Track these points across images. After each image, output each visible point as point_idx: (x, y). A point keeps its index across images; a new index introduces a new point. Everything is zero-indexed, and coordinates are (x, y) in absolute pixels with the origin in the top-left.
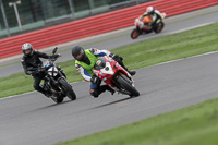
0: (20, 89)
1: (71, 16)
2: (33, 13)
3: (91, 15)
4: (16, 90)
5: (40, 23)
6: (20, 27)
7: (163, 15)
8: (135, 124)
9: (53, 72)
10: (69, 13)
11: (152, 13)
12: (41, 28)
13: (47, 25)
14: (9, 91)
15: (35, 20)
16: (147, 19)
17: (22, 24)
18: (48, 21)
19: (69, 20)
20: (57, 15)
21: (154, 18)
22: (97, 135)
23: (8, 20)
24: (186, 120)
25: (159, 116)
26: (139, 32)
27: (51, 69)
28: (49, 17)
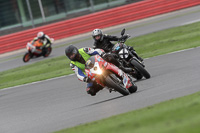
0: (43, 76)
1: (90, 8)
2: (56, 6)
3: (109, 7)
4: (40, 77)
5: (62, 15)
6: (44, 19)
7: (52, 40)
8: (149, 108)
9: (124, 54)
10: (89, 5)
11: (43, 38)
12: (63, 19)
13: (69, 17)
14: (33, 78)
15: (57, 12)
16: (37, 43)
17: (46, 16)
18: (69, 13)
19: (89, 12)
20: (78, 7)
21: (45, 42)
22: (114, 118)
23: (33, 12)
24: (196, 104)
25: (171, 100)
26: (31, 55)
27: (121, 52)
28: (70, 10)
